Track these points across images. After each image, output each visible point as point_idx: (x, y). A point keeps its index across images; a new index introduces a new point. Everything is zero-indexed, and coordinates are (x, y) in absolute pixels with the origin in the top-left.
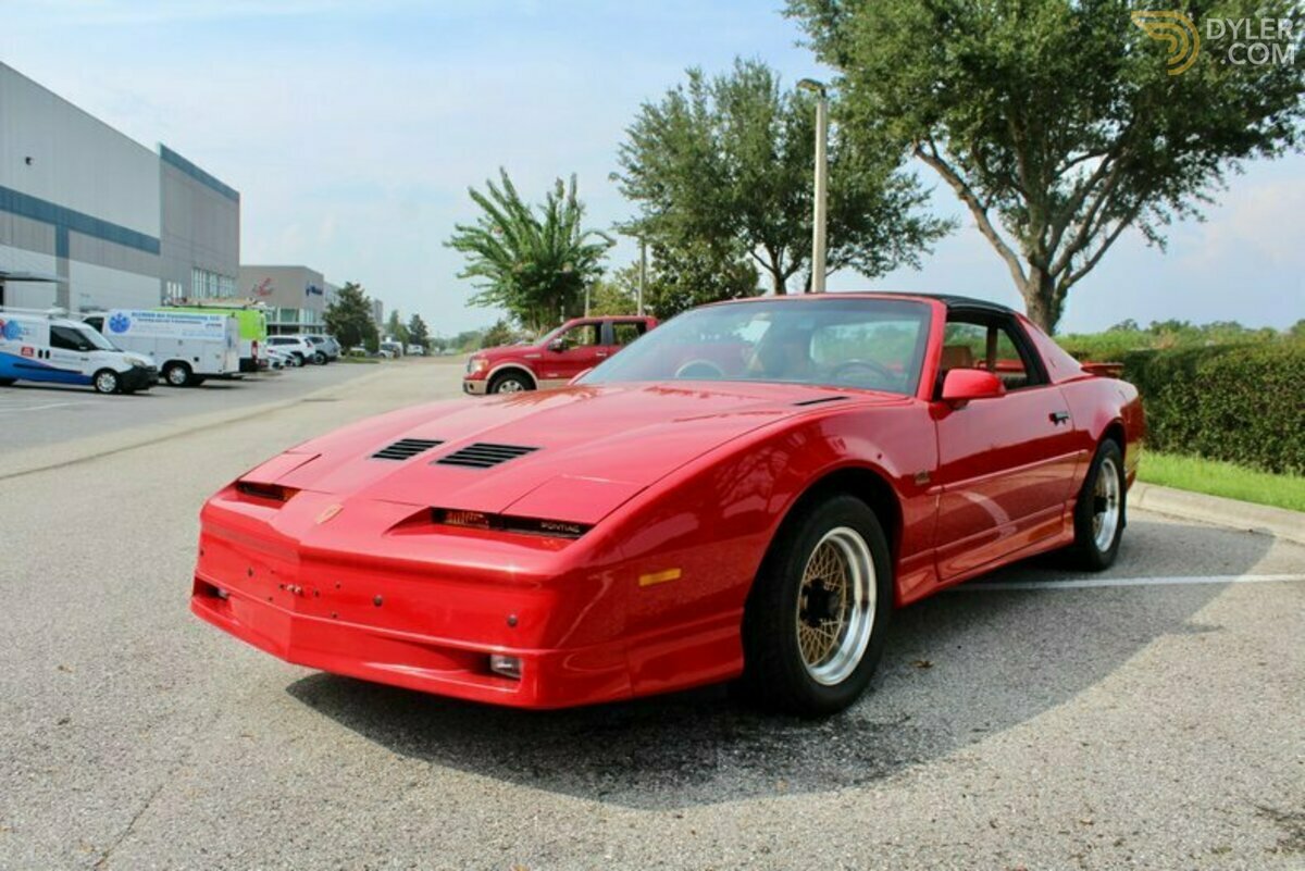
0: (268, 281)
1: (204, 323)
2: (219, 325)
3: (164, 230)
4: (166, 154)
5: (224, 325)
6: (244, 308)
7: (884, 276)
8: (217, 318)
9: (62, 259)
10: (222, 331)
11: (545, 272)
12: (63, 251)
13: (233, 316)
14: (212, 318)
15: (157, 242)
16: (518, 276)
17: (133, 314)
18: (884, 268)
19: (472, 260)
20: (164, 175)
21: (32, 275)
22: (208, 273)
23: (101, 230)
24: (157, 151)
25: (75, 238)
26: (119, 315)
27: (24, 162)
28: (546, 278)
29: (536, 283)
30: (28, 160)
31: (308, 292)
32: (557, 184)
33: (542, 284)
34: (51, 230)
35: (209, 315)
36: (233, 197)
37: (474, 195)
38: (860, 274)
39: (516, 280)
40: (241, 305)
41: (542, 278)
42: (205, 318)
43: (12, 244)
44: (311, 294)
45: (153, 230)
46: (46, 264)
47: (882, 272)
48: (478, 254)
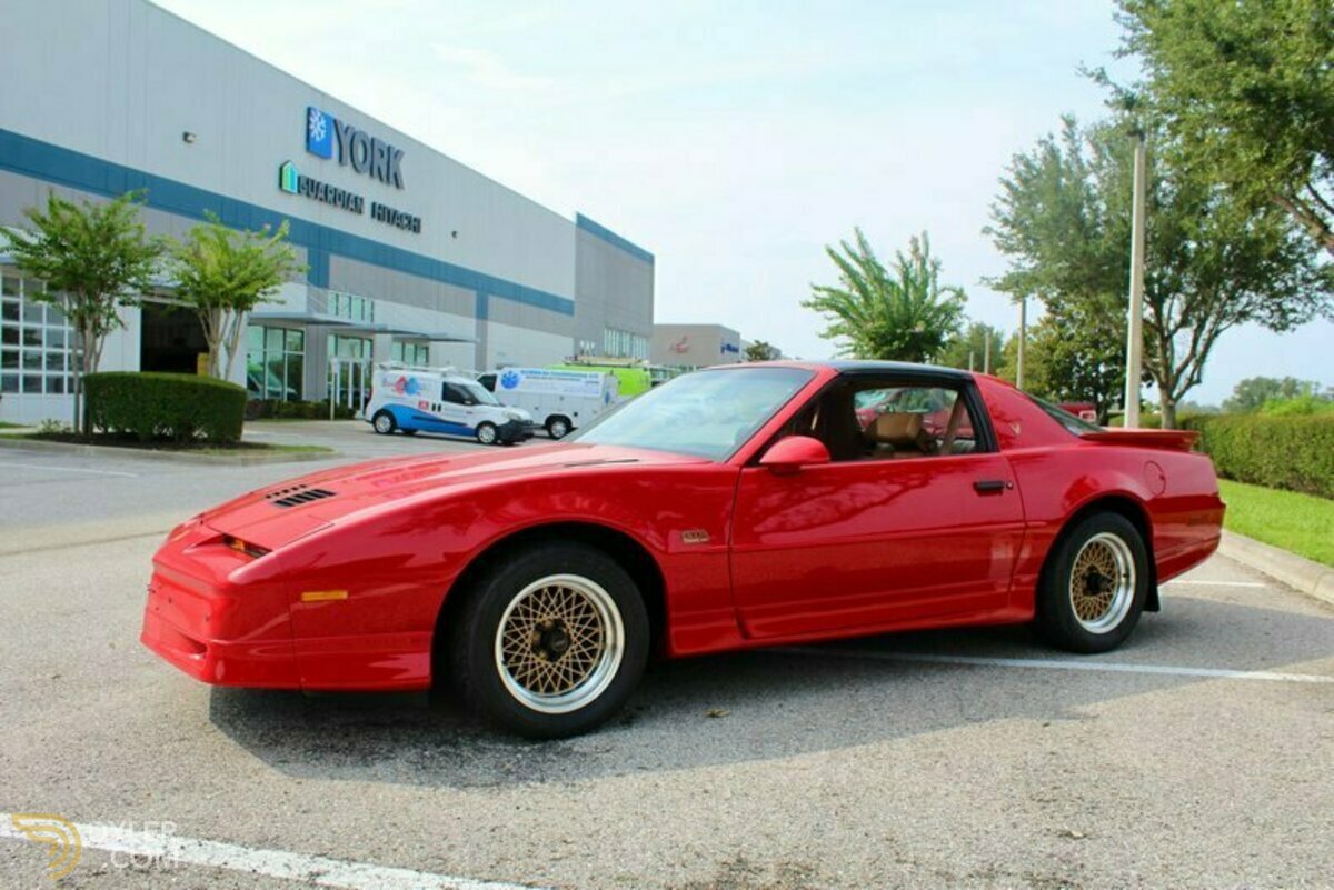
0: (685, 339)
1: (583, 380)
2: (597, 383)
3: (578, 292)
4: (583, 222)
5: (601, 383)
6: (629, 367)
7: (1294, 329)
8: (596, 376)
9: (480, 322)
10: (600, 387)
11: (899, 331)
12: (482, 313)
13: (612, 374)
14: (591, 376)
15: (571, 303)
16: (873, 336)
17: (523, 372)
18: (1294, 321)
19: (830, 319)
20: (579, 240)
21: (450, 336)
22: (621, 331)
23: (518, 293)
24: (573, 219)
25: (495, 302)
26: (510, 373)
27: (450, 236)
28: (901, 337)
29: (889, 343)
30: (454, 234)
31: (723, 349)
32: (912, 242)
33: (896, 344)
34: (473, 294)
35: (588, 373)
36: (650, 259)
37: (831, 252)
38: (1265, 328)
39: (871, 339)
40: (626, 364)
41: (895, 337)
42: (585, 376)
43: (438, 309)
44: (726, 351)
45: (567, 291)
46: (466, 326)
47: (1291, 325)
48: (834, 313)
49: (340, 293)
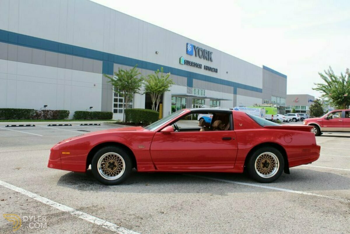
0: (297, 99)
1: (255, 110)
2: (259, 111)
3: (263, 86)
4: (265, 68)
5: (260, 111)
6: (270, 107)
8: (259, 109)
9: (235, 95)
10: (259, 112)
11: (340, 96)
12: (235, 93)
13: (263, 108)
14: (257, 109)
15: (261, 90)
16: (333, 97)
17: (240, 108)
19: (321, 93)
20: (264, 73)
21: (224, 99)
22: (277, 97)
23: (246, 87)
24: (262, 67)
25: (238, 90)
26: (236, 108)
28: (341, 98)
29: (337, 99)
30: (227, 72)
31: (309, 101)
33: (339, 100)
34: (232, 88)
35: (256, 108)
36: (285, 77)
37: (322, 76)
39: (333, 98)
40: (269, 106)
41: (339, 98)
42: (256, 109)
43: (223, 92)
44: (310, 102)
45: (260, 86)
46: (231, 96)
48: (322, 91)
49: (196, 89)
